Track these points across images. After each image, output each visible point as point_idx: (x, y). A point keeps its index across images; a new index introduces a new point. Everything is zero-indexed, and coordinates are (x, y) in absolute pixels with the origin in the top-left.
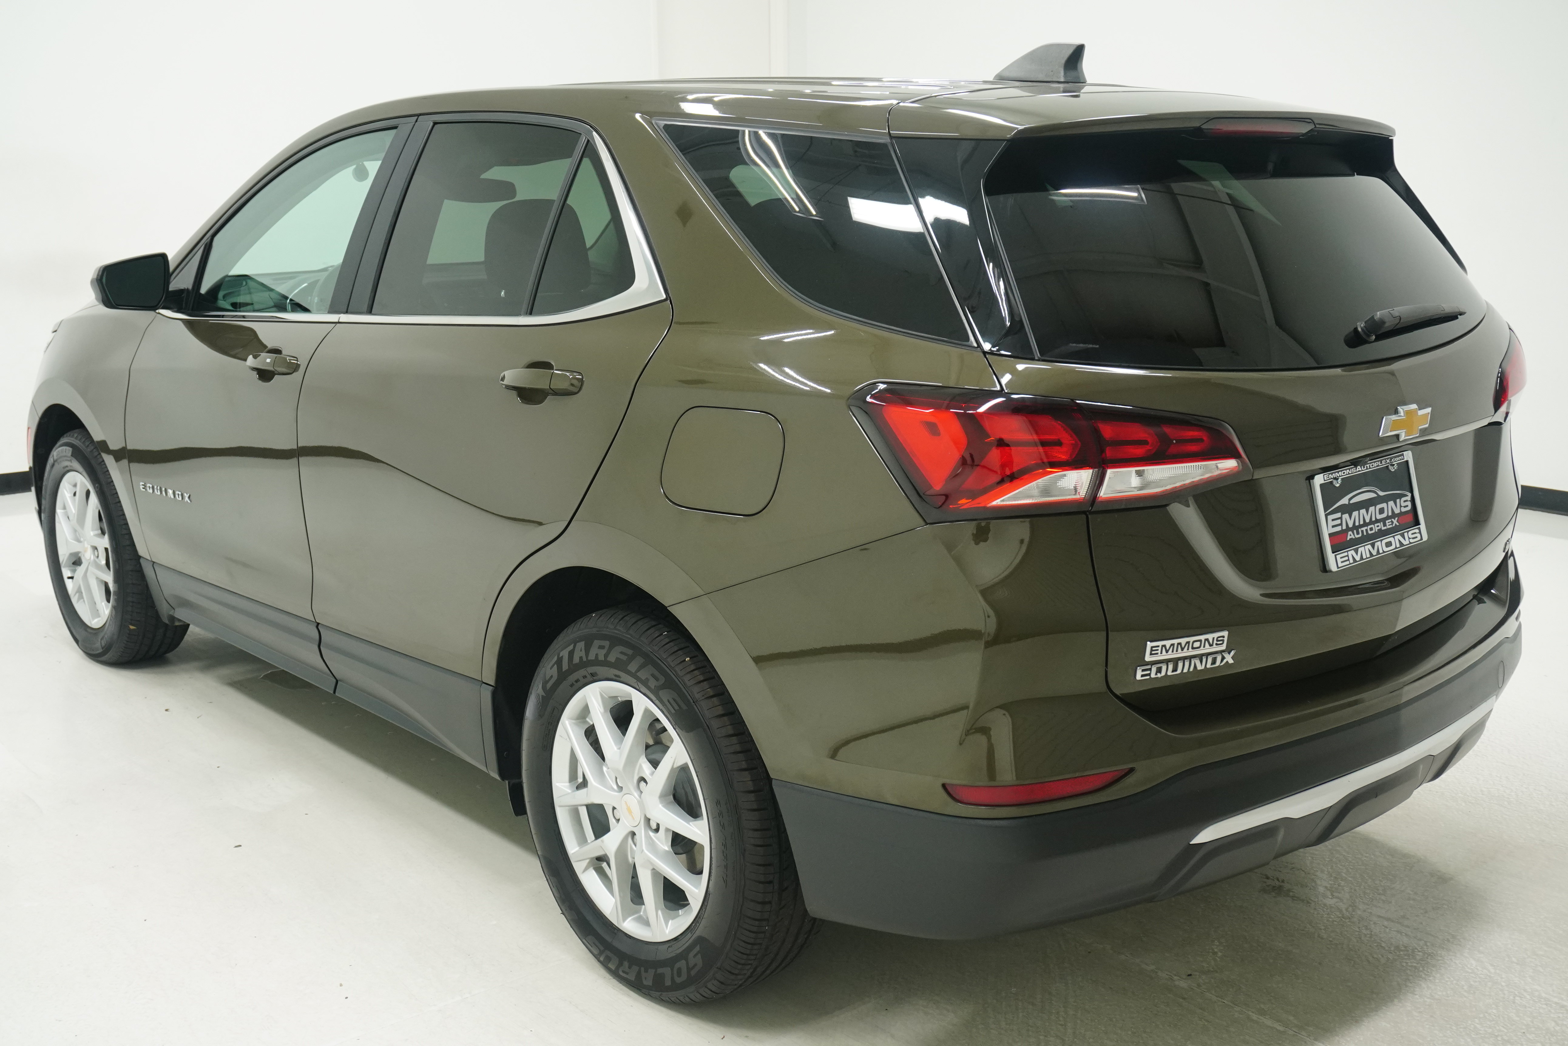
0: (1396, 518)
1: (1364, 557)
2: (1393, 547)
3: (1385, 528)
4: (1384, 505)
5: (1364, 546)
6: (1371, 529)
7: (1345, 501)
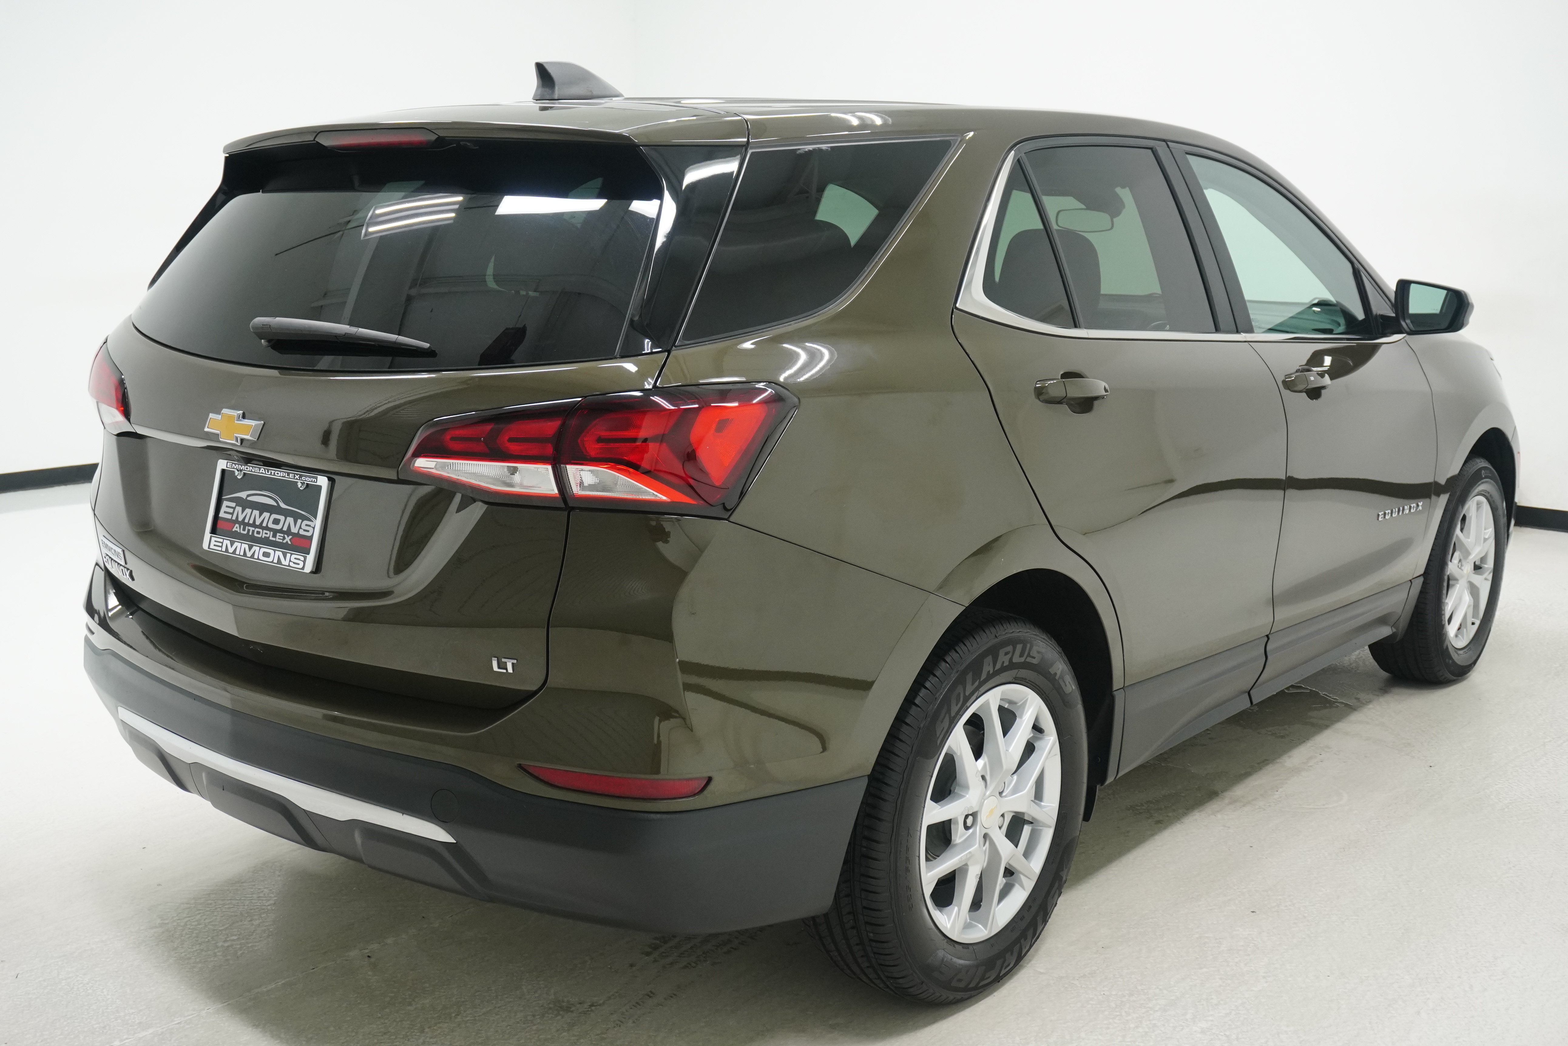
0: (290, 537)
1: (237, 552)
2: (270, 559)
3: (274, 539)
4: (282, 518)
5: (242, 543)
6: (258, 533)
7: (243, 495)
